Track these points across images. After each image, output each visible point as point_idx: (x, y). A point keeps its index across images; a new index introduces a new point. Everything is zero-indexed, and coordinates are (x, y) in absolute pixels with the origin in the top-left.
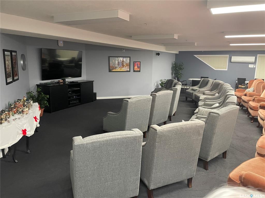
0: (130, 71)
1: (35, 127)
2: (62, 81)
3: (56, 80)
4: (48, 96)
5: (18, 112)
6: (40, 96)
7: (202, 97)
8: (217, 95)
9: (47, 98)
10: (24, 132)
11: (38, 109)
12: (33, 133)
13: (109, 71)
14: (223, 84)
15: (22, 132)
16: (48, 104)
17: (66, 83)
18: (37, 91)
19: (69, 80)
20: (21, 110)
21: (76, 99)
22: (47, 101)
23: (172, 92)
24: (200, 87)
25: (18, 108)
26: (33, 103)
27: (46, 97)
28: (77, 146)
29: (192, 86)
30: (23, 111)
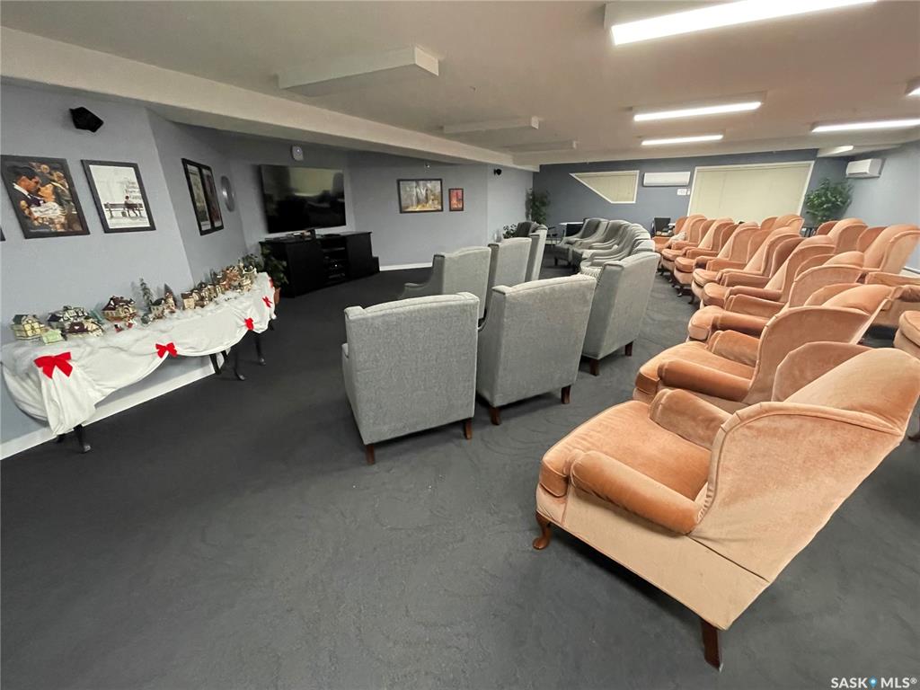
0: (442, 210)
1: (269, 319)
2: (308, 234)
3: (298, 233)
4: (285, 263)
5: (231, 287)
6: (269, 262)
7: (587, 253)
8: (616, 246)
9: (284, 267)
10: (249, 322)
11: (269, 284)
12: (266, 327)
13: (401, 212)
14: (627, 227)
15: (244, 324)
16: (288, 279)
17: (317, 237)
18: (262, 254)
19: (321, 232)
20: (236, 283)
21: (338, 271)
22: (283, 272)
23: (530, 240)
24: (583, 237)
25: (231, 279)
26: (258, 272)
27: (281, 264)
28: (354, 321)
29: (568, 235)
30: (240, 286)
